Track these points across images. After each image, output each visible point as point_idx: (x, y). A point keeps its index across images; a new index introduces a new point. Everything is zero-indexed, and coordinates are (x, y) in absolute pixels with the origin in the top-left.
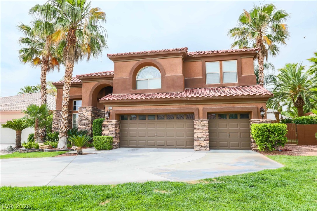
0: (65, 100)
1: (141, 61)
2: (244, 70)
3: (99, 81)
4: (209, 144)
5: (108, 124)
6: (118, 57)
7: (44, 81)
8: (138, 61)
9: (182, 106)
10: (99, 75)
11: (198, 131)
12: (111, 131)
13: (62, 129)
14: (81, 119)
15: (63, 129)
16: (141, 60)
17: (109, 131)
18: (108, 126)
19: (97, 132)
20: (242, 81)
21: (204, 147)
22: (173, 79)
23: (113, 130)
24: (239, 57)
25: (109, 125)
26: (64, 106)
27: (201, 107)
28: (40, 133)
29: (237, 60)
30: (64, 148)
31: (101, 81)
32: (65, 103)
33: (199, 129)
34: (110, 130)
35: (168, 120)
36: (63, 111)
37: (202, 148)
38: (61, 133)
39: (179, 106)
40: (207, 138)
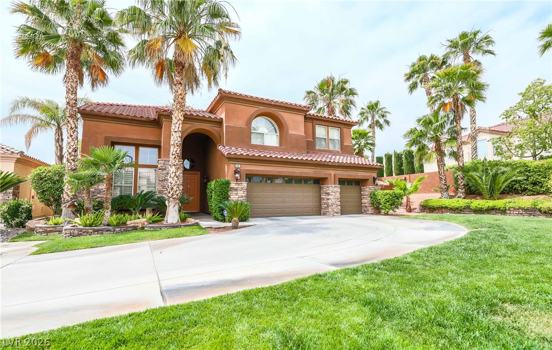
0: (178, 148)
1: (263, 109)
2: (345, 140)
3: (193, 123)
4: (341, 210)
5: (236, 186)
6: (236, 97)
7: (75, 104)
8: (257, 109)
9: (316, 170)
10: (198, 115)
11: (332, 197)
12: (242, 197)
13: (175, 192)
14: (163, 178)
15: (178, 192)
16: (261, 107)
17: (238, 196)
18: (236, 190)
19: (225, 198)
20: (345, 150)
21: (337, 213)
22: (297, 138)
23: (243, 195)
24: (343, 126)
25: (238, 189)
26: (177, 157)
27: (332, 172)
28: (70, 200)
29: (340, 128)
30: (178, 222)
31: (196, 124)
32: (178, 152)
33: (332, 195)
34: (240, 194)
35: (296, 184)
36: (175, 164)
37: (335, 214)
38: (174, 198)
39: (314, 170)
40: (339, 203)
